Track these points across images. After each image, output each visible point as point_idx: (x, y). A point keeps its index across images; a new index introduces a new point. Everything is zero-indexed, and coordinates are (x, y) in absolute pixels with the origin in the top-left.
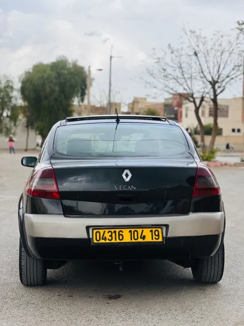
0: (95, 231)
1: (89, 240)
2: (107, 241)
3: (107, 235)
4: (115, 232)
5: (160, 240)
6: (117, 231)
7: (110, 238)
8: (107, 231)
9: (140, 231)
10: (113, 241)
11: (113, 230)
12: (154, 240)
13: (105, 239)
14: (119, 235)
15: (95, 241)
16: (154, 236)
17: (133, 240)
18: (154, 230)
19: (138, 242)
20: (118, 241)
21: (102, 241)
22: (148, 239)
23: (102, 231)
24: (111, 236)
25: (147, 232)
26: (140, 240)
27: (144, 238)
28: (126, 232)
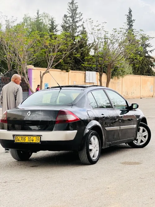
0: (16, 137)
1: (14, 141)
2: (20, 141)
3: (20, 139)
4: (23, 138)
5: (39, 142)
6: (24, 137)
7: (21, 140)
8: (20, 137)
9: (32, 137)
10: (22, 141)
11: (22, 137)
12: (37, 142)
15: (16, 141)
16: (37, 140)
18: (37, 137)
19: (30, 142)
20: (23, 141)
21: (18, 141)
23: (18, 137)
24: (21, 139)
25: (35, 137)
26: (31, 142)
27: (33, 141)
28: (27, 138)
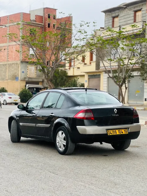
0: (108, 131)
2: (112, 134)
3: (112, 132)
5: (127, 133)
6: (115, 130)
8: (111, 131)
9: (121, 130)
10: (114, 134)
11: (113, 130)
12: (126, 133)
13: (111, 134)
14: (115, 132)
15: (108, 135)
17: (120, 134)
18: (125, 130)
20: (115, 134)
21: (110, 134)
22: (124, 133)
23: (110, 131)
24: (113, 132)
25: (123, 130)
27: (122, 133)
28: (117, 131)
